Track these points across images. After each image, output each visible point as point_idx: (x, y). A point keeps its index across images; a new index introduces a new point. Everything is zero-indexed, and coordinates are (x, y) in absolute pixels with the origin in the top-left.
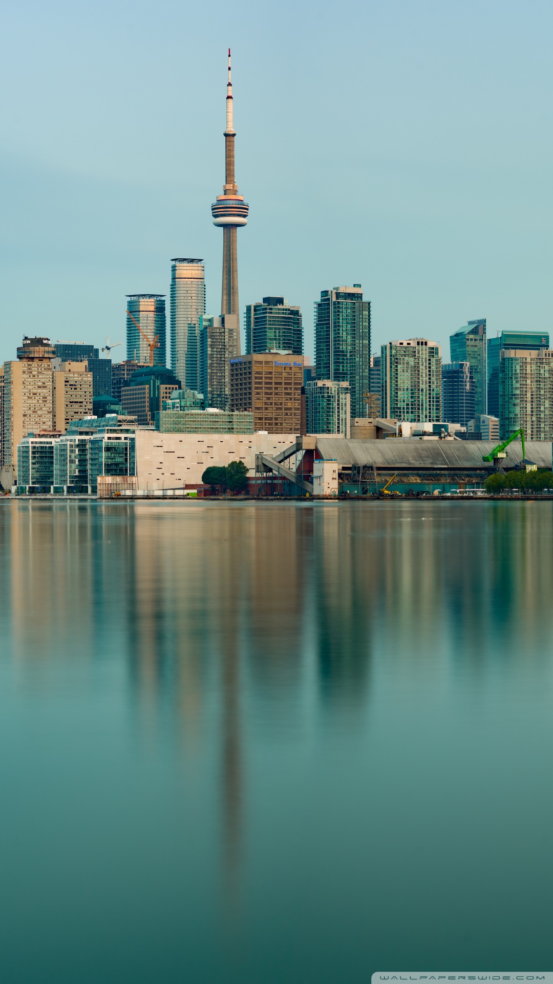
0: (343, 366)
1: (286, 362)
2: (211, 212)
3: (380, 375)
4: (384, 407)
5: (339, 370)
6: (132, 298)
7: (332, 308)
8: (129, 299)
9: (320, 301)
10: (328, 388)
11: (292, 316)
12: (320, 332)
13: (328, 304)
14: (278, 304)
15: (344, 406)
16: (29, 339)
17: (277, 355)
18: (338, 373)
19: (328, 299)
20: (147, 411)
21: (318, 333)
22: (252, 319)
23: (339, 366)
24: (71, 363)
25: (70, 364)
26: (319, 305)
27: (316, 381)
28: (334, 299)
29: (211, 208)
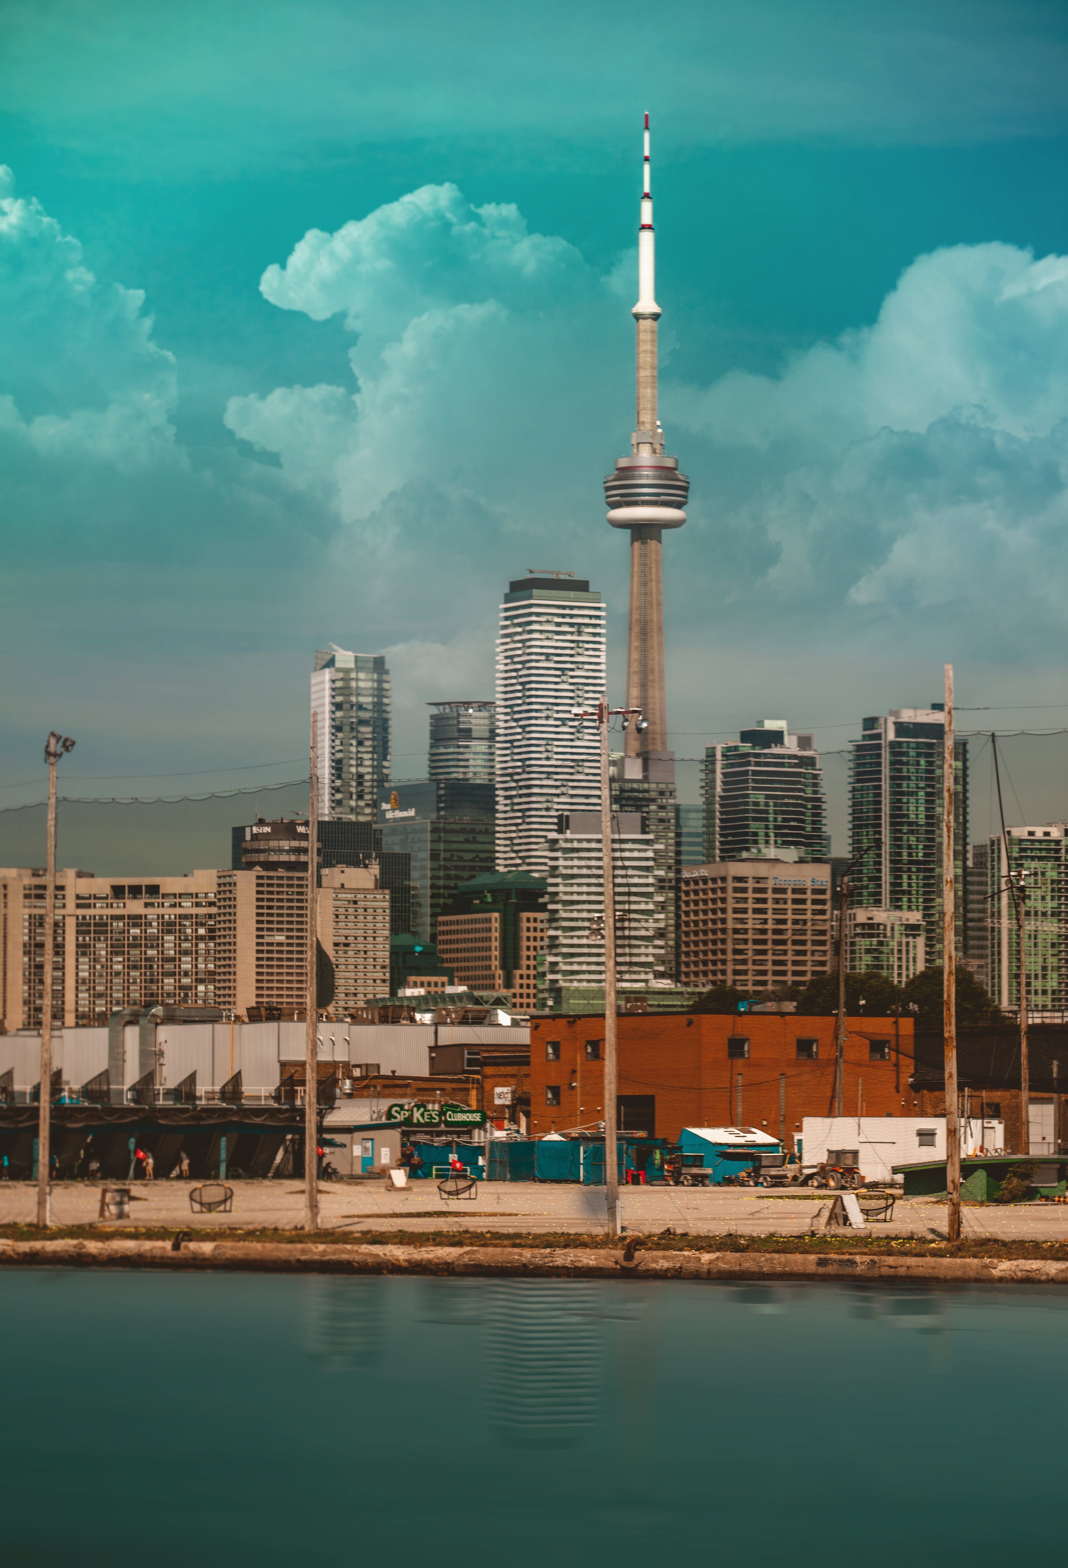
0: (910, 878)
1: (797, 879)
2: (604, 494)
3: (986, 884)
4: (996, 965)
5: (900, 885)
6: (441, 708)
7: (886, 757)
8: (435, 711)
9: (860, 738)
10: (879, 924)
11: (802, 770)
12: (861, 804)
13: (879, 747)
14: (773, 745)
15: (911, 963)
16: (268, 825)
17: (779, 865)
18: (898, 892)
19: (878, 736)
20: (493, 968)
21: (856, 806)
22: (719, 777)
23: (900, 877)
24: (346, 870)
25: (343, 872)
26: (859, 748)
27: (853, 911)
28: (891, 736)
29: (602, 487)
